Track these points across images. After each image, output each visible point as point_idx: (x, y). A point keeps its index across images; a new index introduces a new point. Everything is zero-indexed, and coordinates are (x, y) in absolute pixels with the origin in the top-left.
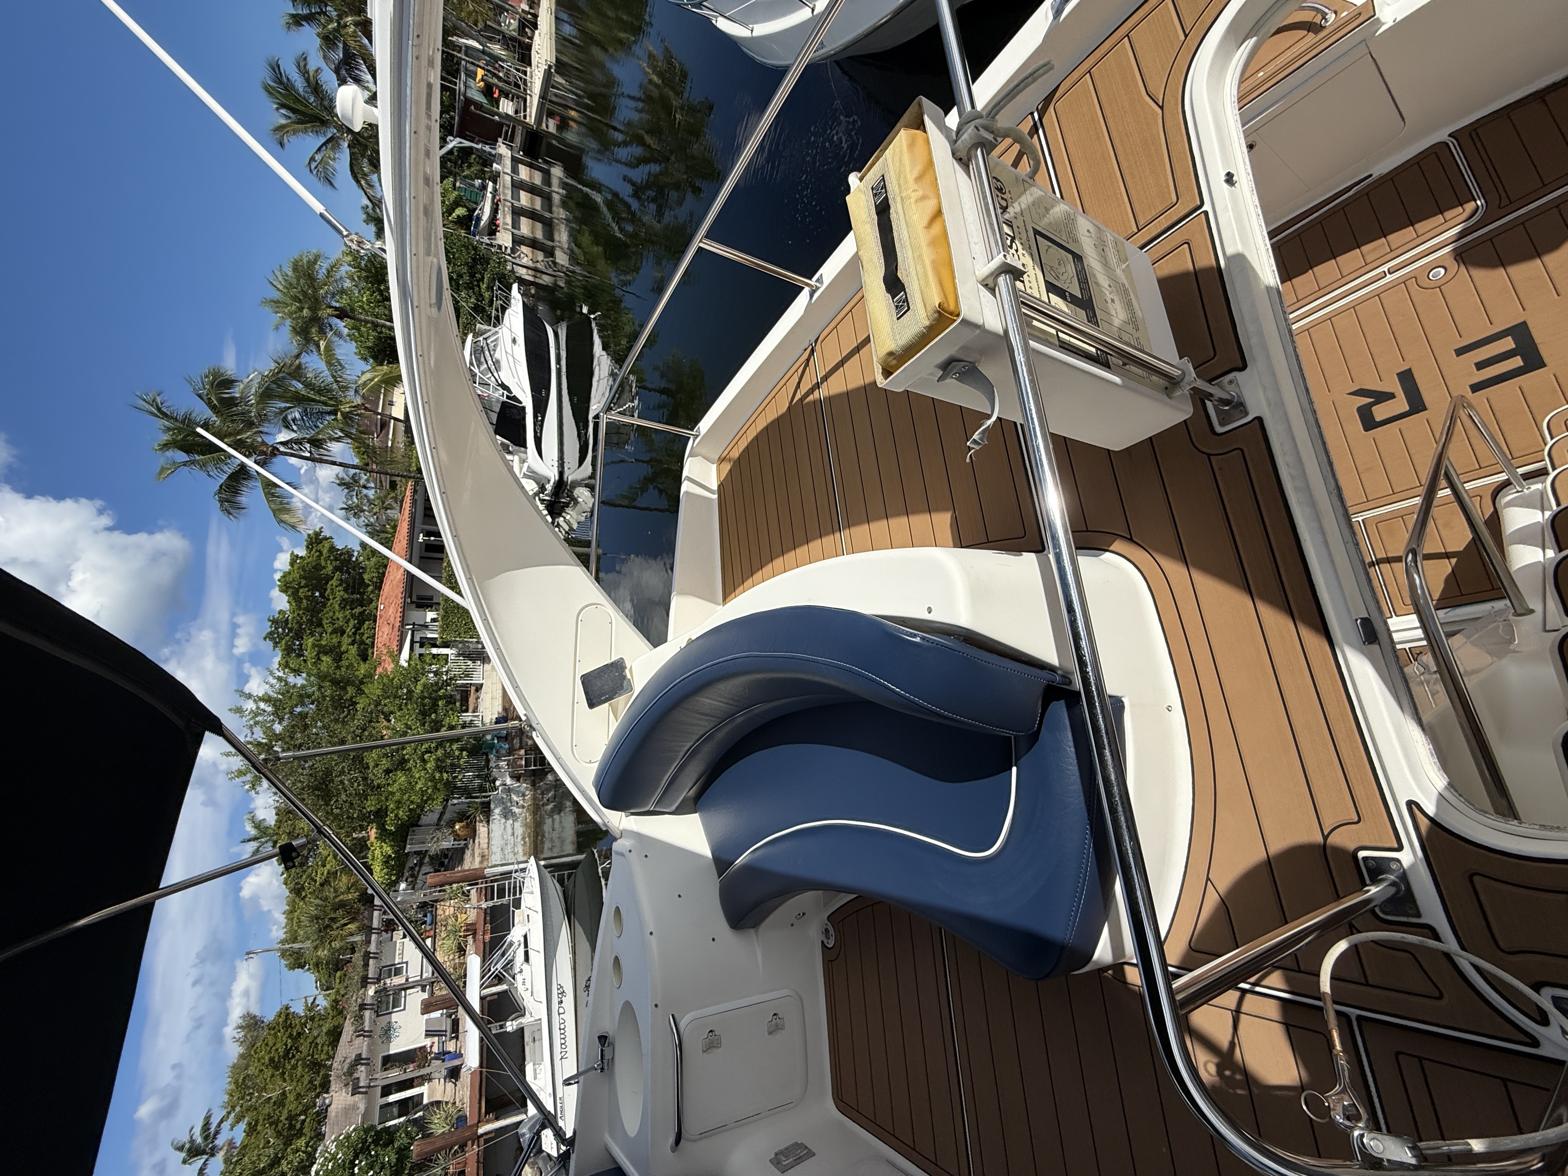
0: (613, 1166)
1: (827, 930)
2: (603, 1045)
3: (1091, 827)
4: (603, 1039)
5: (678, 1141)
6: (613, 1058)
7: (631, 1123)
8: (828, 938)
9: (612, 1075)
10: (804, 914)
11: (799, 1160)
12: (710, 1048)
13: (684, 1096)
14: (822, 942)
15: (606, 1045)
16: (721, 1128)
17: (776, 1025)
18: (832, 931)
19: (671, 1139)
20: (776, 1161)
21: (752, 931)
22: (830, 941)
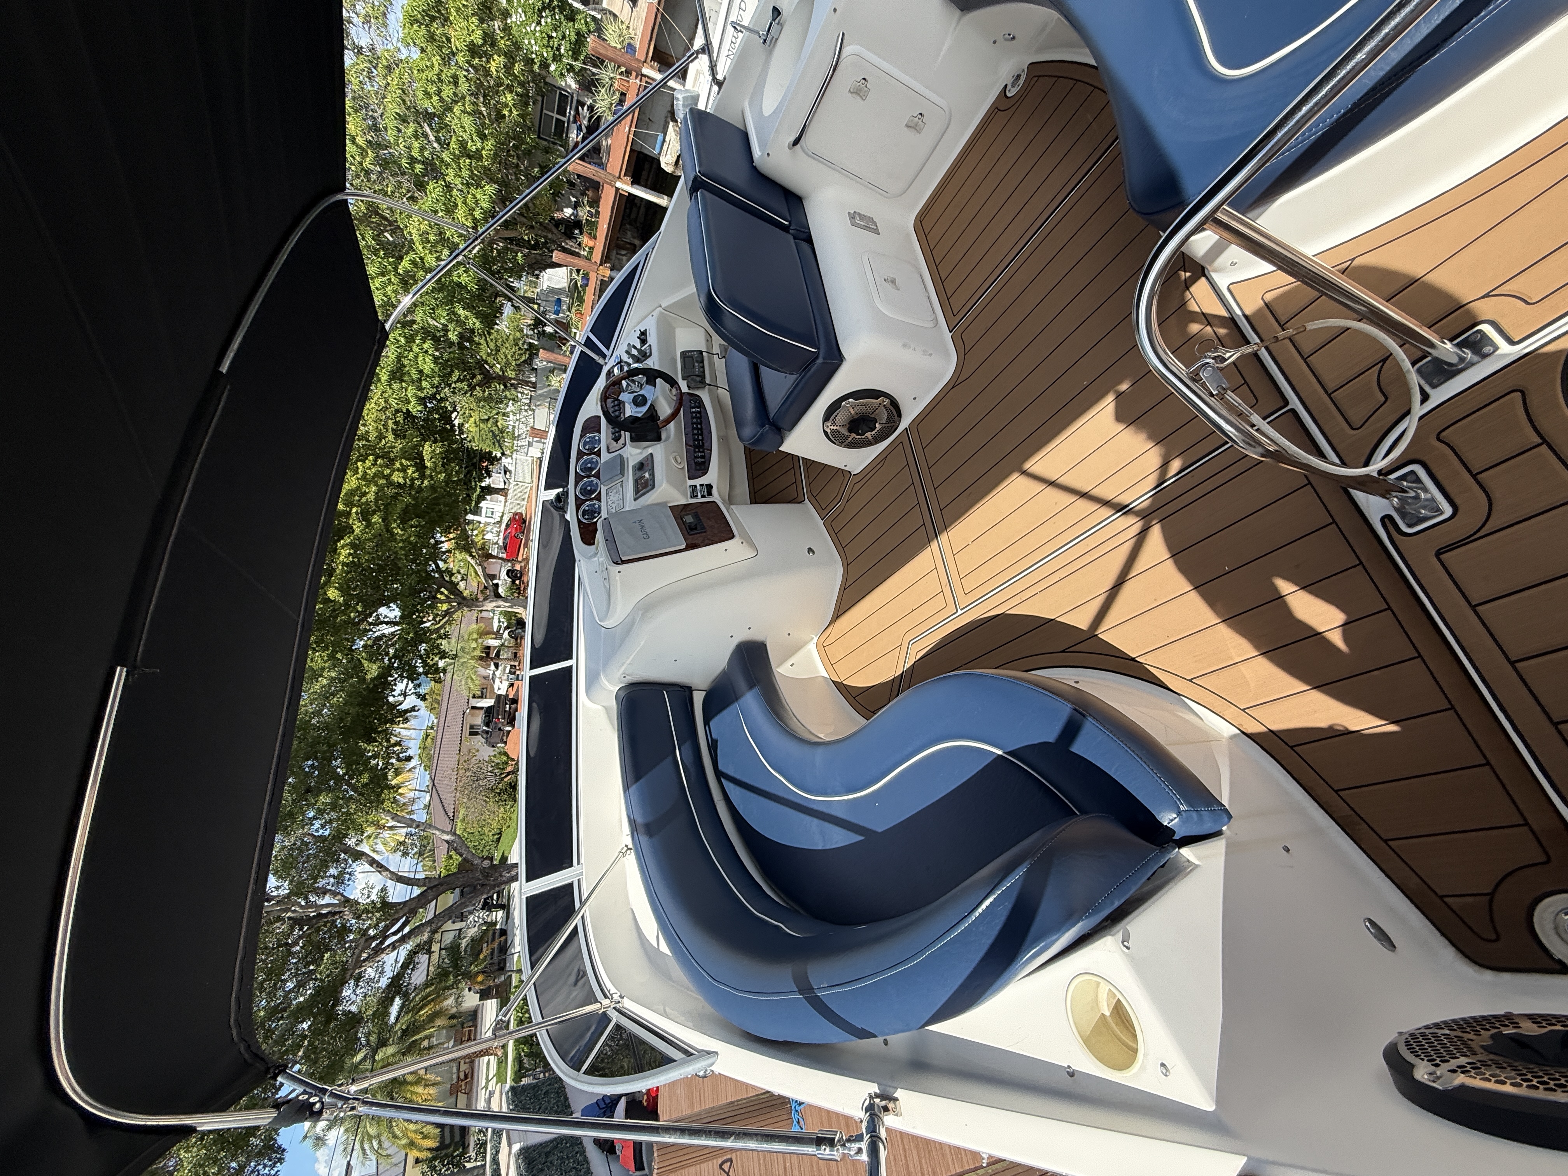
0: (742, 128)
1: (1019, 76)
2: (774, 19)
3: (1345, 114)
4: (776, 12)
5: (796, 142)
6: (777, 39)
7: (769, 106)
8: (1013, 86)
9: (770, 52)
10: (1014, 38)
11: (866, 228)
12: (856, 93)
13: (814, 119)
14: (1006, 86)
15: (777, 21)
16: (829, 163)
17: (916, 124)
18: (1021, 82)
19: (792, 138)
20: (852, 216)
21: (958, 12)
22: (1013, 90)
